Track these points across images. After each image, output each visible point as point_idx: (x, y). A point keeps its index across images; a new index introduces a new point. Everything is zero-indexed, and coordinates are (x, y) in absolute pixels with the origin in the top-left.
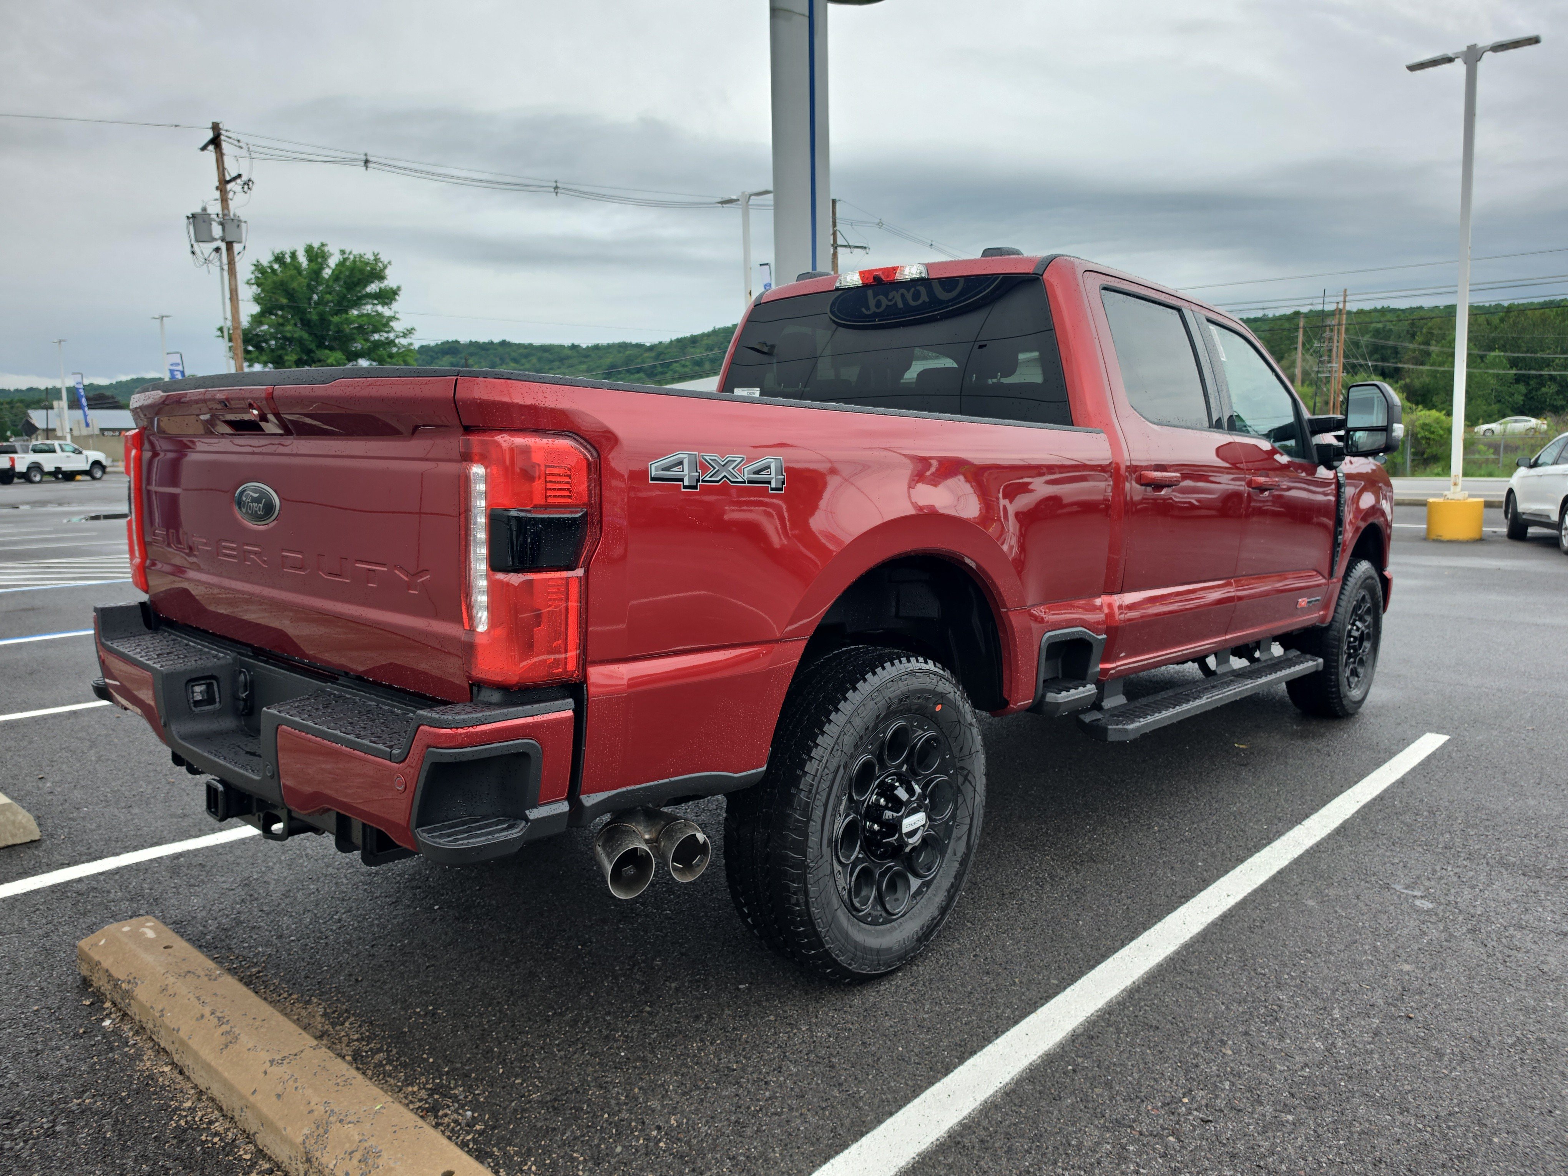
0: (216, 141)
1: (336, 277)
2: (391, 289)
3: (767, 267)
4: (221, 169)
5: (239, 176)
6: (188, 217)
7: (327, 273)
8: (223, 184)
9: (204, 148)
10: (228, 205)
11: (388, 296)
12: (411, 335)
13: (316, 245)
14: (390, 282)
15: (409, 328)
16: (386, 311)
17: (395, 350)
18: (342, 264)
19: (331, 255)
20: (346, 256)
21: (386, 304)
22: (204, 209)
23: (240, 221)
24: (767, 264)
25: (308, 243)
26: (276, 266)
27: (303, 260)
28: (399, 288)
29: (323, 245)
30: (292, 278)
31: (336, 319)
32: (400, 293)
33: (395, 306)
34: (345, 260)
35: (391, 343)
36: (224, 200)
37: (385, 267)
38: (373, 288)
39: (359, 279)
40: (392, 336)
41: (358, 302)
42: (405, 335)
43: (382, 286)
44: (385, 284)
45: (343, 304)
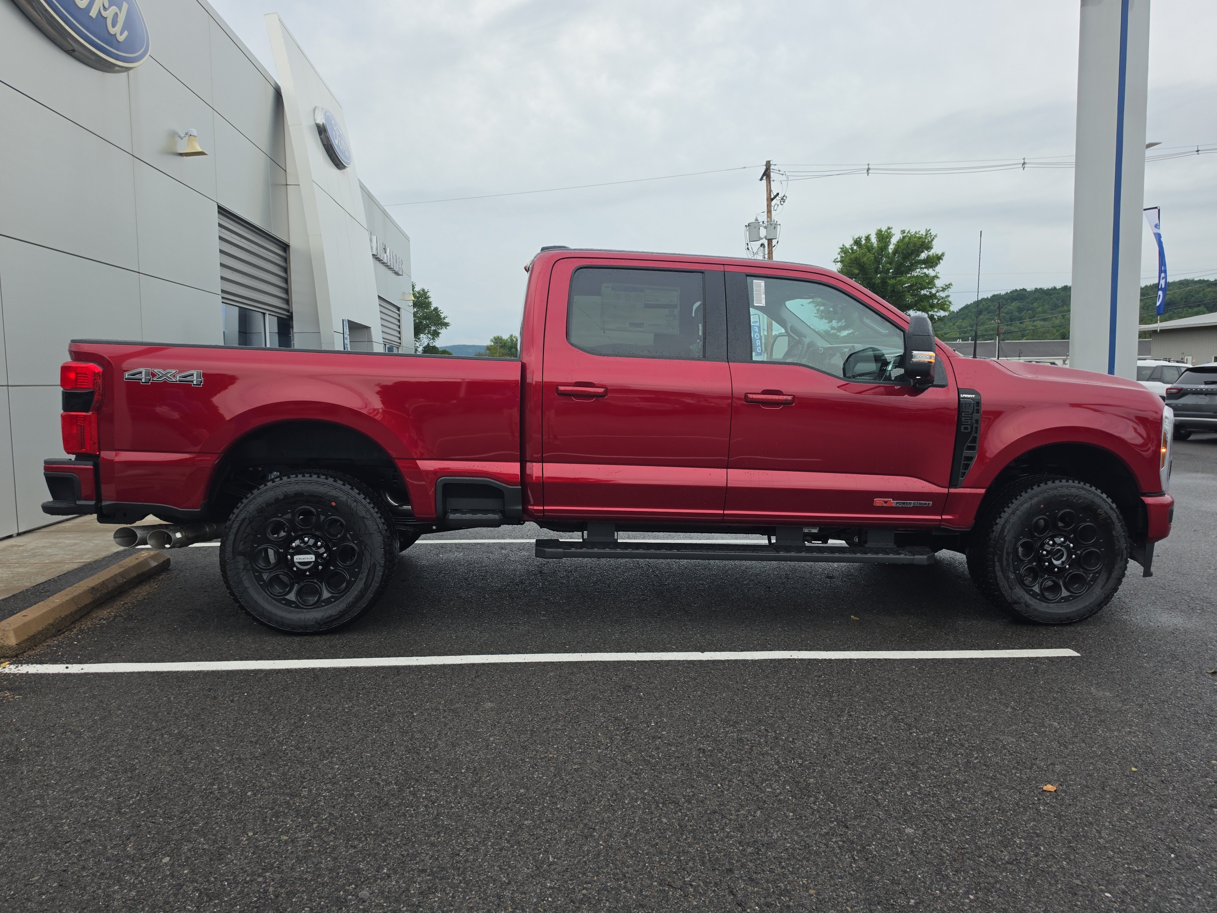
0: (767, 174)
1: (895, 252)
2: (937, 255)
3: (1157, 210)
4: (769, 191)
5: (778, 194)
6: (746, 226)
7: (891, 248)
8: (770, 199)
9: (761, 179)
10: (771, 214)
11: (933, 262)
12: (949, 289)
13: (884, 229)
14: (936, 250)
15: (947, 284)
16: (931, 272)
17: (935, 301)
18: (901, 241)
19: (893, 235)
20: (905, 235)
21: (932, 267)
22: (756, 220)
23: (776, 224)
24: (1156, 208)
25: (879, 228)
26: (855, 248)
27: (874, 240)
28: (943, 254)
29: (889, 228)
30: (864, 255)
31: (892, 281)
32: (944, 258)
33: (938, 268)
34: (904, 237)
35: (933, 296)
36: (769, 212)
37: (932, 240)
38: (923, 256)
39: (912, 250)
40: (934, 291)
41: (911, 269)
42: (943, 290)
43: (931, 253)
44: (932, 252)
45: (901, 270)
